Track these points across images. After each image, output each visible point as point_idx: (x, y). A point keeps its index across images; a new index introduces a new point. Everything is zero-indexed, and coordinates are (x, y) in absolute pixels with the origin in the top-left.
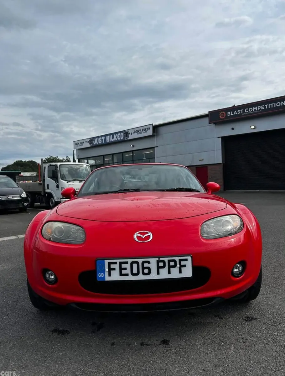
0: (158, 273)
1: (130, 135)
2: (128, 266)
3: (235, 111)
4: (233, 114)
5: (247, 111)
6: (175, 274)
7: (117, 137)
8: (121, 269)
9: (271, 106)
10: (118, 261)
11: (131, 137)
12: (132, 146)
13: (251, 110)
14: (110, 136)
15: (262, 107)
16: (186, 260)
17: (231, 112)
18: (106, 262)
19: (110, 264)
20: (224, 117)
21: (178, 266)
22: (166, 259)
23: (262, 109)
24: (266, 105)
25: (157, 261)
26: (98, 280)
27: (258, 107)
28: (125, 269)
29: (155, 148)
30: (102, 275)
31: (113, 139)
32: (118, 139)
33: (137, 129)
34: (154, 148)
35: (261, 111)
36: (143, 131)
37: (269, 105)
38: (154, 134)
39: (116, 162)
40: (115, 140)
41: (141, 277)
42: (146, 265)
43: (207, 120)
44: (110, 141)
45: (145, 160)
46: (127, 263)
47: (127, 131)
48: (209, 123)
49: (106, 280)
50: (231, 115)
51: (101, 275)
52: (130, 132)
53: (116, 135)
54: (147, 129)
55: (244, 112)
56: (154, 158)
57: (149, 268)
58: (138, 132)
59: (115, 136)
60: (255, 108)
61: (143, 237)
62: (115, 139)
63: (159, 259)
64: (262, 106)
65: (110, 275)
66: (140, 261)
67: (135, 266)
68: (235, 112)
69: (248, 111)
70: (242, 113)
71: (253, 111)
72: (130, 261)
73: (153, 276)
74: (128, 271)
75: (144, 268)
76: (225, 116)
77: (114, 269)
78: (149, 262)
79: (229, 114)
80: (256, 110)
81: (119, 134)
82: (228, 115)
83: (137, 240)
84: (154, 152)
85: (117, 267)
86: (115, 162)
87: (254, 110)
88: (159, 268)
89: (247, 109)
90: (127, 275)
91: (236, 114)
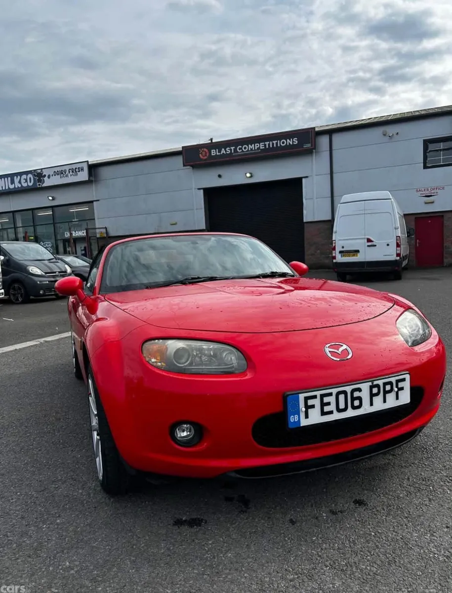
0: (371, 404)
1: (46, 179)
2: (332, 399)
3: (223, 149)
4: (219, 154)
5: (240, 149)
6: (392, 402)
7: (20, 182)
8: (323, 405)
9: (273, 144)
10: (318, 393)
11: (47, 182)
12: (50, 198)
13: (245, 148)
14: (6, 179)
15: (262, 146)
16: (404, 380)
17: (217, 150)
18: (302, 397)
19: (306, 399)
20: (206, 157)
21: (395, 389)
22: (381, 382)
23: (261, 148)
24: (267, 143)
25: (370, 386)
26: (290, 426)
27: (256, 145)
28: (329, 404)
29: (94, 203)
30: (296, 417)
31: (12, 184)
32: (22, 185)
33: (59, 169)
34: (92, 202)
35: (260, 151)
36: (71, 173)
37: (271, 143)
38: (91, 178)
39: (21, 225)
40: (16, 187)
41: (350, 413)
42: (356, 394)
43: (179, 160)
44: (7, 188)
45: (77, 223)
46: (330, 394)
47: (39, 171)
48: (184, 166)
49: (301, 425)
50: (218, 154)
51: (294, 418)
52: (45, 172)
53: (19, 177)
54: (77, 170)
55: (235, 150)
56: (94, 219)
57: (360, 399)
58: (62, 173)
59: (16, 180)
60: (251, 145)
61: (339, 353)
62: (17, 185)
63: (372, 383)
64: (261, 144)
66: (348, 389)
67: (342, 397)
68: (223, 151)
69: (241, 151)
70: (233, 152)
71: (248, 150)
72: (334, 391)
73: (366, 409)
74: (332, 407)
75: (353, 399)
76: (208, 155)
77: (313, 406)
78: (359, 390)
79: (214, 152)
80: (253, 149)
81: (24, 176)
82: (212, 155)
83: (332, 358)
84: (92, 210)
85: (316, 402)
86: (18, 226)
87: (250, 149)
88: (372, 395)
89: (241, 147)
90: (331, 412)
91: (224, 153)
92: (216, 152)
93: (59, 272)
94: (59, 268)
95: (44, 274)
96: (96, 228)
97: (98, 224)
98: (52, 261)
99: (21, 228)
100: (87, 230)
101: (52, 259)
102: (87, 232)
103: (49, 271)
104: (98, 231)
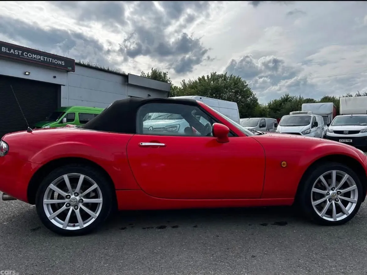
4: (9, 52)
5: (26, 54)
9: (49, 60)
13: (30, 55)
15: (42, 58)
17: (7, 49)
24: (46, 58)
35: (40, 60)
37: (48, 58)
50: (7, 51)
55: (22, 54)
60: (35, 55)
68: (12, 51)
70: (20, 54)
71: (32, 58)
79: (3, 49)
80: (36, 58)
82: (3, 51)
91: (13, 53)
92: (6, 49)
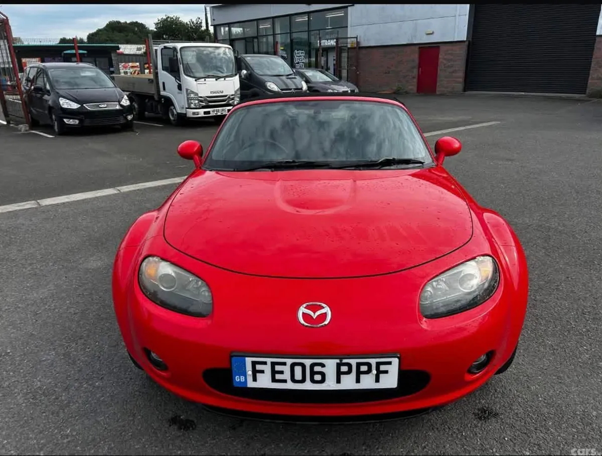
0: (338, 381)
2: (287, 369)
6: (368, 382)
8: (274, 372)
10: (269, 360)
16: (390, 363)
18: (249, 361)
19: (254, 364)
21: (374, 372)
22: (353, 362)
25: (337, 363)
26: (235, 385)
28: (282, 372)
29: (349, 8)
30: (242, 379)
34: (346, 7)
39: (279, 33)
41: (308, 386)
42: (317, 369)
45: (330, 30)
46: (284, 364)
49: (248, 387)
51: (240, 378)
56: (347, 27)
57: (323, 375)
61: (314, 318)
63: (341, 361)
65: (255, 379)
66: (308, 362)
67: (298, 369)
72: (289, 361)
73: (331, 384)
74: (287, 376)
75: (313, 373)
77: (262, 372)
78: (323, 365)
83: (302, 321)
84: (346, 14)
85: (267, 369)
86: (277, 33)
88: (339, 373)
90: (285, 381)
93: (295, 89)
94: (296, 85)
95: (280, 90)
96: (347, 38)
97: (351, 32)
98: (290, 77)
99: (279, 35)
100: (337, 39)
101: (290, 75)
102: (337, 42)
103: (285, 88)
104: (349, 40)
